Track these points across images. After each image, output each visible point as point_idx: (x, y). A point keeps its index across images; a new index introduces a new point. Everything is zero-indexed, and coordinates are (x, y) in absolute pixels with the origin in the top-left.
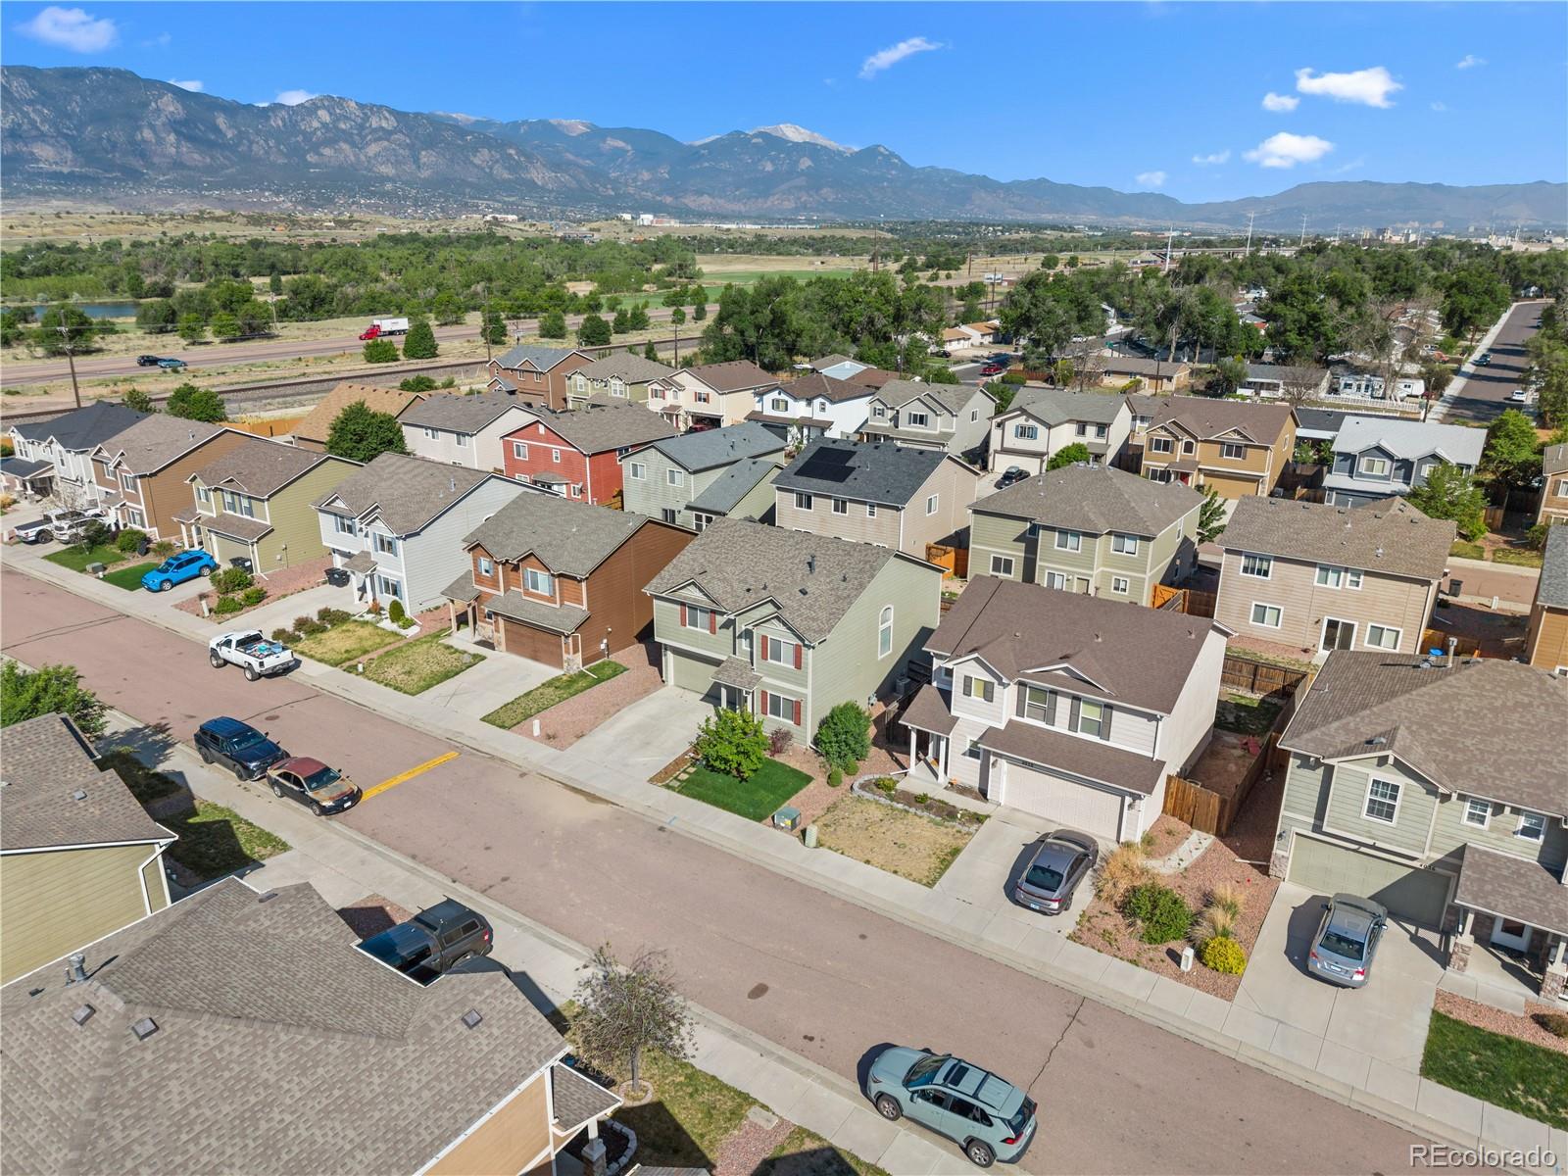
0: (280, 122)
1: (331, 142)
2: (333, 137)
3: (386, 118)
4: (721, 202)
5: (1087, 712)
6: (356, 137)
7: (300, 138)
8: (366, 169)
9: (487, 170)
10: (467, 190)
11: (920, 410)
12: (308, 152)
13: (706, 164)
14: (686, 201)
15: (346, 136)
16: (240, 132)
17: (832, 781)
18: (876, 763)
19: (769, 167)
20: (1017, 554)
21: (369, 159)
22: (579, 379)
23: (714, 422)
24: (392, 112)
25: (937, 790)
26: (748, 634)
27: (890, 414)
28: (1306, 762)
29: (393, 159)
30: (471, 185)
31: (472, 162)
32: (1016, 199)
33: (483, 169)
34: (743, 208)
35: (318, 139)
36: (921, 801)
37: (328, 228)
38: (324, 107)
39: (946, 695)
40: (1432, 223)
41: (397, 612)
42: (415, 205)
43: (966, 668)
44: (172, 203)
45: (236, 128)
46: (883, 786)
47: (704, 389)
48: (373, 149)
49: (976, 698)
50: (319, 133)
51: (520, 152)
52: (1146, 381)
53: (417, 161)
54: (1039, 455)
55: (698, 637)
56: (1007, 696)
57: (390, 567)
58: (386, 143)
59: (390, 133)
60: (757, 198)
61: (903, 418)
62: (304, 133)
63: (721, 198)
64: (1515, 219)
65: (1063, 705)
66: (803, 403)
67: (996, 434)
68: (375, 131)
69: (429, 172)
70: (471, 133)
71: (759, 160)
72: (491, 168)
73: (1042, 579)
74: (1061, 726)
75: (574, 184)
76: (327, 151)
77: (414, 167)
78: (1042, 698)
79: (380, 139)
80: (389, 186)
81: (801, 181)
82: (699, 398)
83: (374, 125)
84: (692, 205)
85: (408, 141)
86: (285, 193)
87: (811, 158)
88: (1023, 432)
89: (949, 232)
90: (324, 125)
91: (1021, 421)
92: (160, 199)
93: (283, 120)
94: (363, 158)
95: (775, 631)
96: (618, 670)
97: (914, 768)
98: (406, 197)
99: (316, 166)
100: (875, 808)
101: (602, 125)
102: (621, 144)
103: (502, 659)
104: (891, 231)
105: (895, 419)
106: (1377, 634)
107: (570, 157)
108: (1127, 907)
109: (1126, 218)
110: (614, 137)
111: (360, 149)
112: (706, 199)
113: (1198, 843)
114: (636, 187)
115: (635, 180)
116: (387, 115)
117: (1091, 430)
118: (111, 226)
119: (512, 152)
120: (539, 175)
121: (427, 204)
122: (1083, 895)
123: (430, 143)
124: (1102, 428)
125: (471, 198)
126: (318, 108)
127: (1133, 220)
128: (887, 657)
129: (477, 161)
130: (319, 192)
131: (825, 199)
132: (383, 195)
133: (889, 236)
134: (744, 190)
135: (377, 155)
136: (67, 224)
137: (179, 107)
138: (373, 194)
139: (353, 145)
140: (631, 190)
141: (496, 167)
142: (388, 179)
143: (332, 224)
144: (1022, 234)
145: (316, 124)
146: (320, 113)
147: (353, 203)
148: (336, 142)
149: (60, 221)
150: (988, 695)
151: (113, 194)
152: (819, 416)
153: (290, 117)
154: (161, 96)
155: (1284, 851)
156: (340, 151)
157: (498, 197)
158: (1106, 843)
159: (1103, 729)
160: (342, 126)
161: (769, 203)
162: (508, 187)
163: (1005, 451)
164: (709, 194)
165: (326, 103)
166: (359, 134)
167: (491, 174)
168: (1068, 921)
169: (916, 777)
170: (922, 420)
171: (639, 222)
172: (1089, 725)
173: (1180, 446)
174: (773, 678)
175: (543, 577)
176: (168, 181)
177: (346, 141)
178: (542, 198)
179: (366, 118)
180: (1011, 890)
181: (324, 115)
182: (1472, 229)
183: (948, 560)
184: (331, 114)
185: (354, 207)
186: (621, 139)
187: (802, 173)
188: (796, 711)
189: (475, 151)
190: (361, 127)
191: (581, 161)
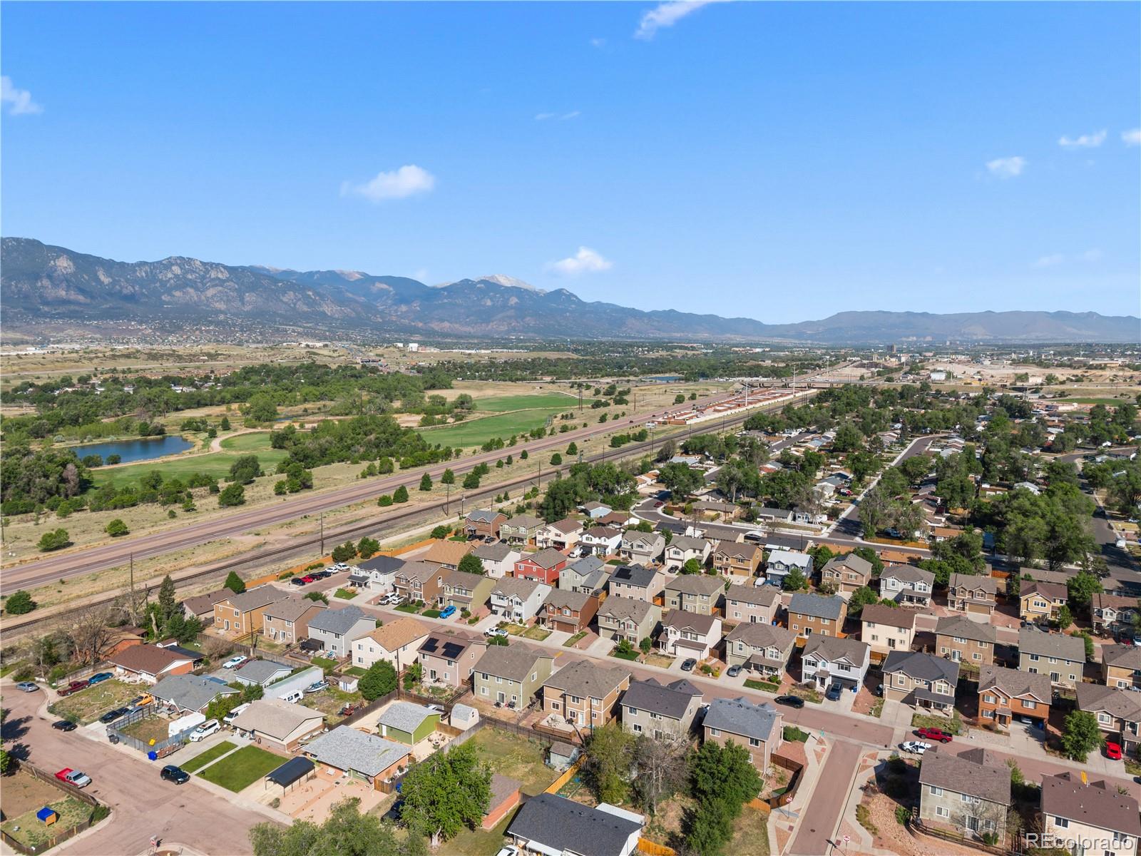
0: (144, 274)
1: (177, 287)
2: (182, 284)
3: (221, 272)
4: (457, 326)
5: (693, 636)
6: (199, 284)
7: (158, 285)
8: (205, 305)
9: (292, 305)
10: (278, 319)
11: (641, 544)
12: (163, 293)
13: (446, 301)
14: (433, 326)
15: (193, 284)
16: (114, 280)
17: (645, 653)
18: (653, 650)
19: (489, 303)
20: (678, 600)
21: (207, 299)
22: (506, 527)
23: (563, 544)
24: (225, 267)
25: (666, 654)
26: (624, 623)
27: (630, 544)
28: (730, 642)
29: (225, 298)
30: (281, 316)
31: (282, 301)
32: (655, 323)
33: (289, 305)
34: (472, 331)
35: (171, 285)
36: (664, 656)
37: (204, 361)
38: (177, 264)
39: (667, 634)
40: (925, 337)
41: (521, 621)
42: (241, 331)
43: (671, 628)
44: (62, 330)
45: (112, 278)
46: (656, 654)
47: (559, 532)
48: (210, 292)
49: (673, 634)
50: (172, 281)
51: (316, 293)
52: (722, 513)
53: (242, 300)
54: (682, 560)
55: (611, 624)
56: (679, 633)
57: (517, 609)
58: (220, 288)
59: (224, 281)
60: (481, 323)
61: (635, 546)
62: (161, 281)
63: (456, 323)
64: (976, 335)
65: (689, 634)
66: (597, 538)
67: (667, 553)
68: (214, 279)
69: (250, 307)
70: (281, 281)
71: (482, 298)
72: (295, 304)
73: (684, 608)
74: (689, 639)
75: (353, 315)
76: (177, 294)
77: (240, 304)
78: (685, 633)
79: (216, 285)
80: (222, 317)
81: (511, 313)
82: (557, 535)
83: (213, 276)
84: (436, 328)
85: (236, 286)
86: (146, 322)
87: (518, 298)
88: (675, 553)
89: (613, 352)
90: (176, 276)
91: (675, 549)
92: (54, 327)
93: (146, 272)
94: (203, 298)
95: (631, 622)
96: (586, 634)
97: (661, 650)
98: (234, 325)
99: (168, 303)
100: (655, 657)
101: (372, 273)
102: (384, 286)
103: (556, 632)
104: (576, 351)
105: (632, 545)
106: (761, 619)
107: (350, 295)
108: (701, 669)
109: (728, 335)
110: (381, 282)
111: (201, 292)
112: (446, 324)
113: (715, 660)
114: (397, 315)
115: (396, 311)
116: (222, 270)
117: (697, 552)
118: (57, 364)
119: (310, 293)
120: (328, 309)
121: (249, 330)
122: (694, 668)
123: (252, 288)
124: (701, 551)
125: (280, 324)
126: (173, 265)
127: (732, 336)
128: (652, 628)
129: (285, 299)
130: (171, 322)
131: (528, 324)
132: (218, 324)
133: (575, 356)
134: (472, 318)
135: (213, 296)
136: (28, 363)
137: (71, 264)
138: (211, 323)
139: (197, 289)
140: (394, 319)
141: (299, 303)
142: (221, 312)
143: (206, 358)
144: (661, 353)
145: (170, 275)
146: (173, 268)
147: (197, 329)
148: (184, 287)
149: (21, 361)
150: (675, 633)
151: (17, 324)
152: (603, 543)
153: (152, 272)
154: (58, 257)
155: (728, 659)
156: (188, 293)
157: (300, 324)
158: (698, 660)
159: (696, 639)
160: (189, 277)
161: (490, 327)
162: (306, 317)
163: (670, 559)
164: (447, 321)
165: (179, 262)
166: (202, 282)
167: (294, 309)
168: (691, 672)
169: (661, 651)
170: (641, 547)
171: (409, 349)
172: (694, 638)
173: (725, 559)
174: (630, 633)
175: (568, 612)
176: (58, 314)
177: (192, 287)
178: (331, 324)
179: (207, 271)
180: (682, 668)
181: (176, 269)
182: (948, 343)
183: (659, 602)
184: (181, 269)
185: (197, 332)
186: (386, 284)
187: (512, 307)
188: (635, 640)
189: (284, 293)
190: (204, 277)
191: (357, 298)
